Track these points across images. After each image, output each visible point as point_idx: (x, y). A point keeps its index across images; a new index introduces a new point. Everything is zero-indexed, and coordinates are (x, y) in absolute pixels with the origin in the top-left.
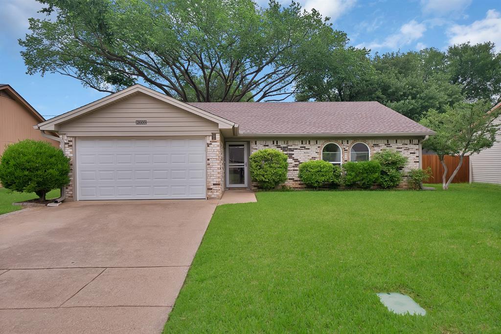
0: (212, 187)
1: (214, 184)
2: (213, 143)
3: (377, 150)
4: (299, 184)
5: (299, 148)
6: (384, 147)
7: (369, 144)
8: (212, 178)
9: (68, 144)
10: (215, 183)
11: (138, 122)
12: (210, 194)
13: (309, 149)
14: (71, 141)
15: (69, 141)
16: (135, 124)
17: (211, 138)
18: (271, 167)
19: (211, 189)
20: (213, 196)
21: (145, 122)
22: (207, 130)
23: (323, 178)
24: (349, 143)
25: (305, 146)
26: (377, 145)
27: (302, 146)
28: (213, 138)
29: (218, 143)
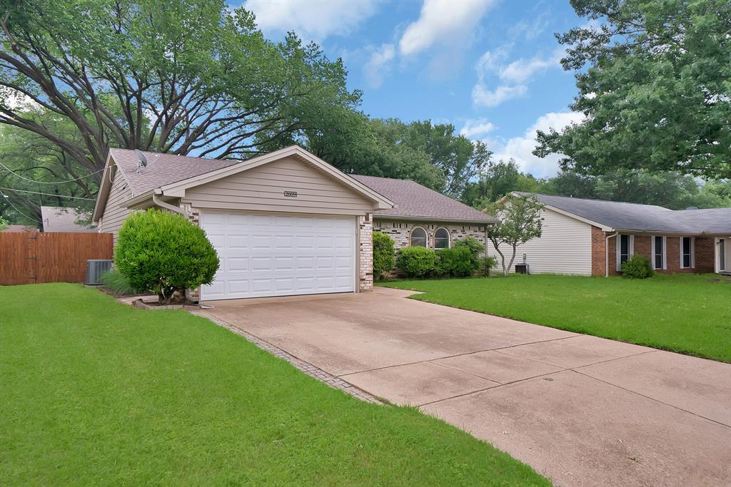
0: (364, 277)
1: (367, 274)
2: (366, 225)
3: (455, 236)
4: (392, 274)
5: (391, 231)
6: (461, 234)
7: (448, 230)
8: (365, 266)
9: (192, 218)
10: (368, 272)
11: (288, 194)
12: (362, 285)
13: (399, 233)
14: (197, 214)
15: (193, 214)
16: (282, 196)
17: (364, 218)
18: (382, 253)
19: (364, 280)
20: (366, 288)
21: (295, 194)
22: (360, 209)
23: (427, 267)
24: (434, 228)
25: (396, 229)
26: (455, 231)
27: (394, 229)
28: (367, 219)
29: (371, 225)
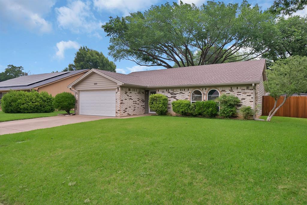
1: (118, 110)
2: (118, 92)
5: (179, 93)
6: (228, 92)
8: (117, 107)
11: (95, 84)
14: (77, 92)
19: (117, 112)
20: (118, 116)
21: (97, 84)
24: (207, 90)
25: (182, 92)
26: (224, 91)
28: (118, 90)
29: (120, 92)
